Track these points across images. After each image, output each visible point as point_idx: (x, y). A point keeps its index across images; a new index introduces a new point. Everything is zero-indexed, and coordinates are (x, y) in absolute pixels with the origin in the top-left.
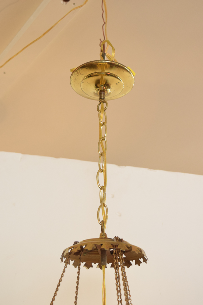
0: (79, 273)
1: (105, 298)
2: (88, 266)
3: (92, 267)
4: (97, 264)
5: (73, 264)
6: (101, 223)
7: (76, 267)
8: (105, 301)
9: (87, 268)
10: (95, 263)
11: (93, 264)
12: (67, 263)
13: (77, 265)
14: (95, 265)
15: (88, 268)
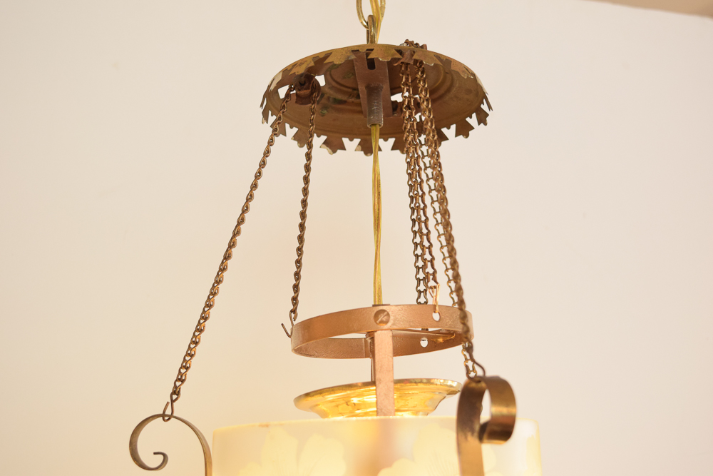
0: (308, 156)
1: (379, 203)
2: (334, 145)
3: (343, 148)
4: (357, 141)
5: (296, 137)
6: (367, 23)
7: (301, 146)
8: (379, 210)
9: (330, 151)
10: (351, 140)
11: (345, 140)
12: (278, 130)
13: (303, 139)
14: (351, 145)
15: (334, 152)
